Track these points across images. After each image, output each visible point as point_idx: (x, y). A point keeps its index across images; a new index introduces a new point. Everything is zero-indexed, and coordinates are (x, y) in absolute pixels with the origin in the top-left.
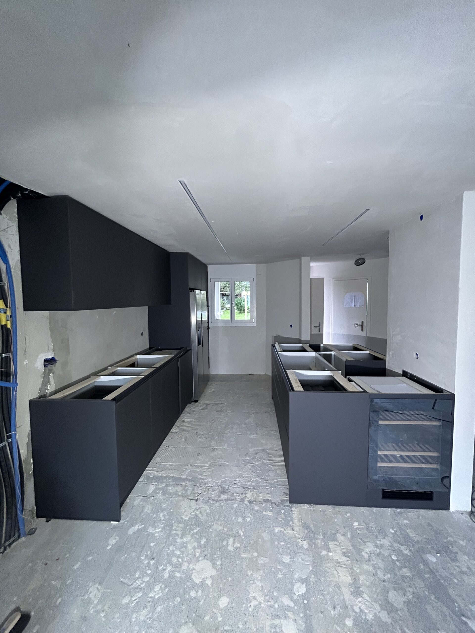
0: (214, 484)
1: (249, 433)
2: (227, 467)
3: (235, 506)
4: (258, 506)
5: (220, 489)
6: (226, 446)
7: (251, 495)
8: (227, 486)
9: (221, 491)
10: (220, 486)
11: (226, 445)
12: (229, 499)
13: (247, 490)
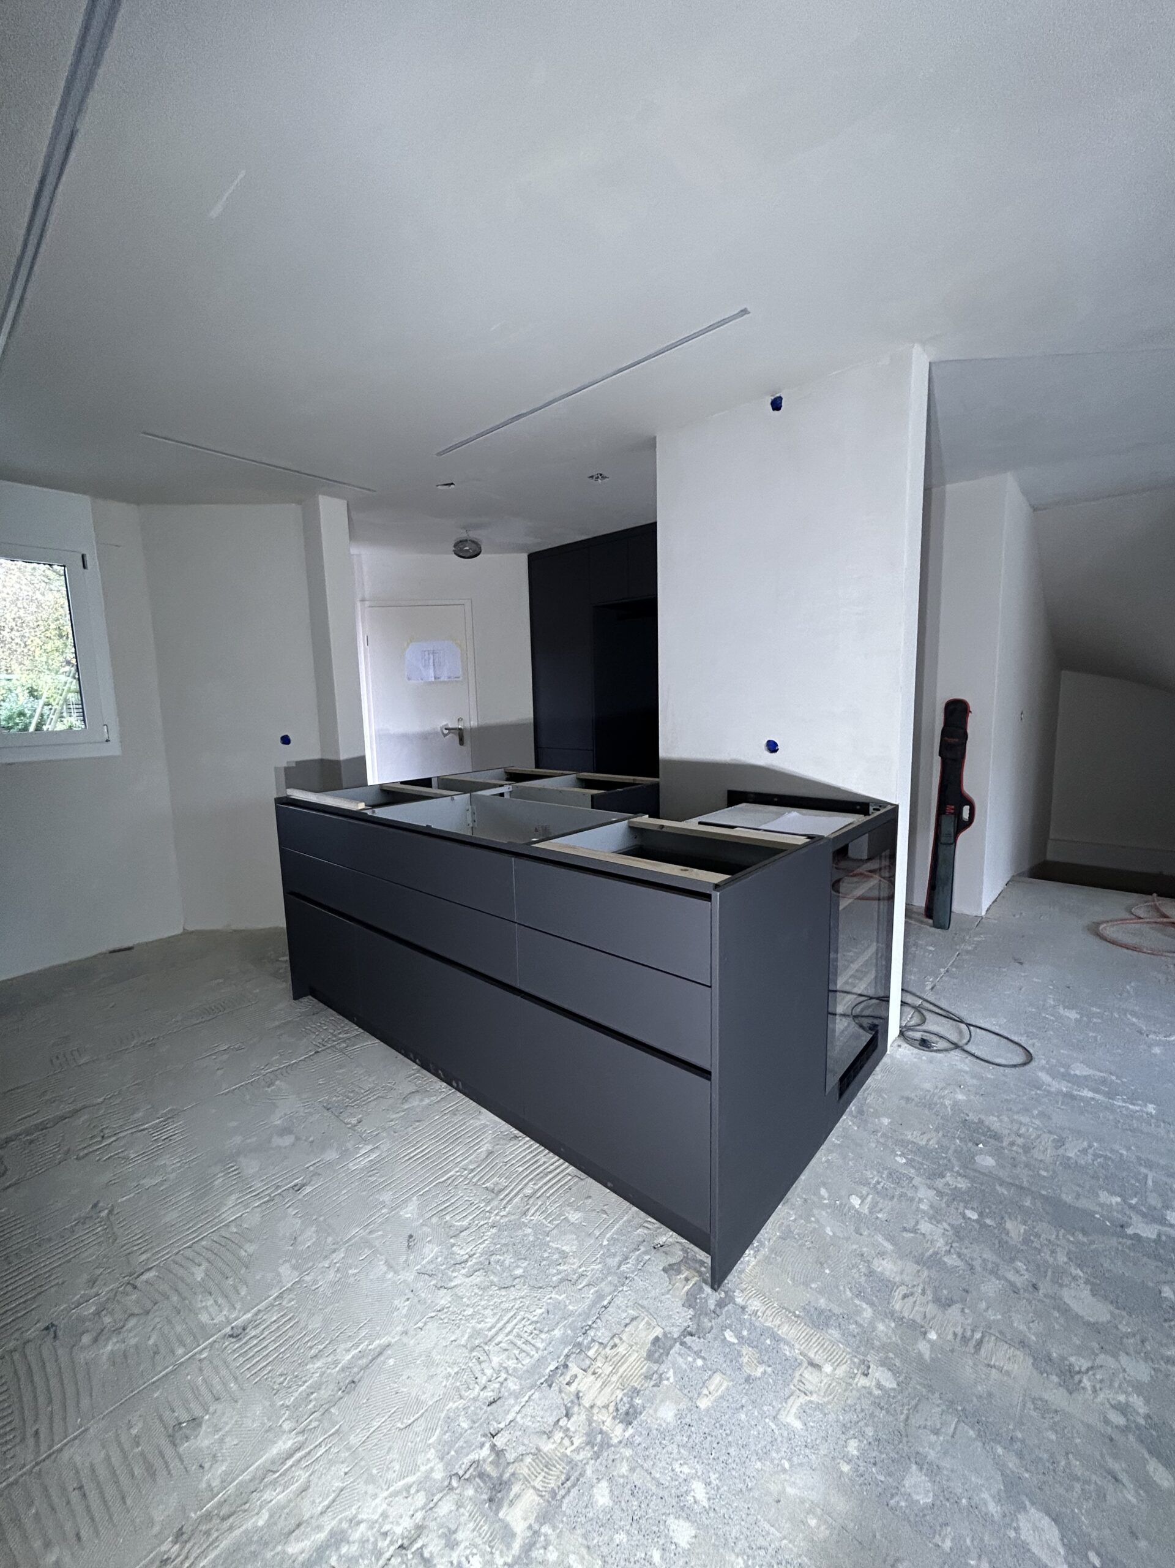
0: (420, 1499)
1: (332, 1155)
2: (391, 1362)
3: (602, 1496)
4: (662, 1401)
5: (470, 1492)
6: (288, 1274)
7: (599, 1383)
8: (482, 1445)
9: (485, 1497)
10: (454, 1483)
11: (281, 1270)
12: (554, 1494)
13: (568, 1379)
